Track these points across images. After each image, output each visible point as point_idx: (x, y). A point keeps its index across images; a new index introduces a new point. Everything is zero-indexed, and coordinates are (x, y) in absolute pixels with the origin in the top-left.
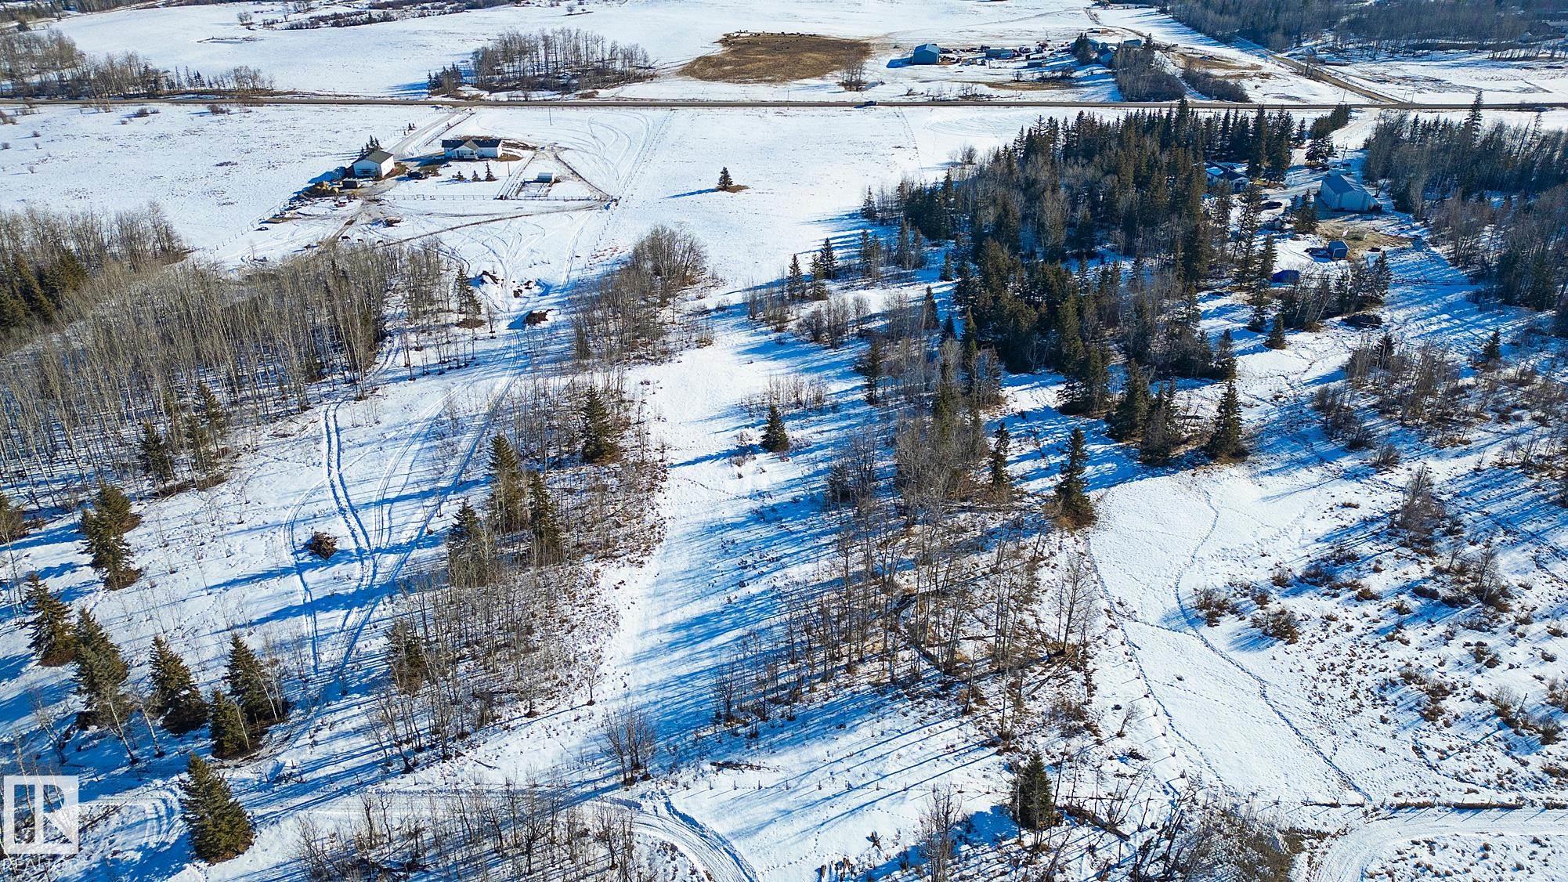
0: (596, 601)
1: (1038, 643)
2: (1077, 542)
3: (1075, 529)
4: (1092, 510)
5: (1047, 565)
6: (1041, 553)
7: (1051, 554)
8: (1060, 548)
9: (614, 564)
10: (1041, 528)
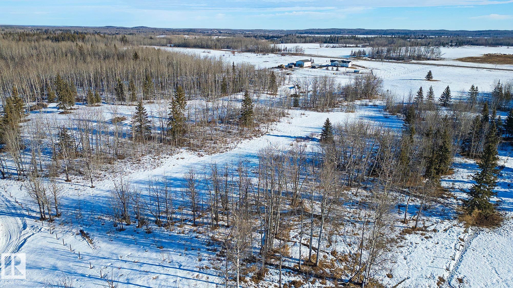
0: (161, 159)
1: (352, 271)
2: (466, 232)
3: (473, 225)
4: (502, 220)
5: (422, 234)
6: (426, 227)
7: (435, 230)
8: (446, 230)
9: (191, 153)
10: (444, 216)
